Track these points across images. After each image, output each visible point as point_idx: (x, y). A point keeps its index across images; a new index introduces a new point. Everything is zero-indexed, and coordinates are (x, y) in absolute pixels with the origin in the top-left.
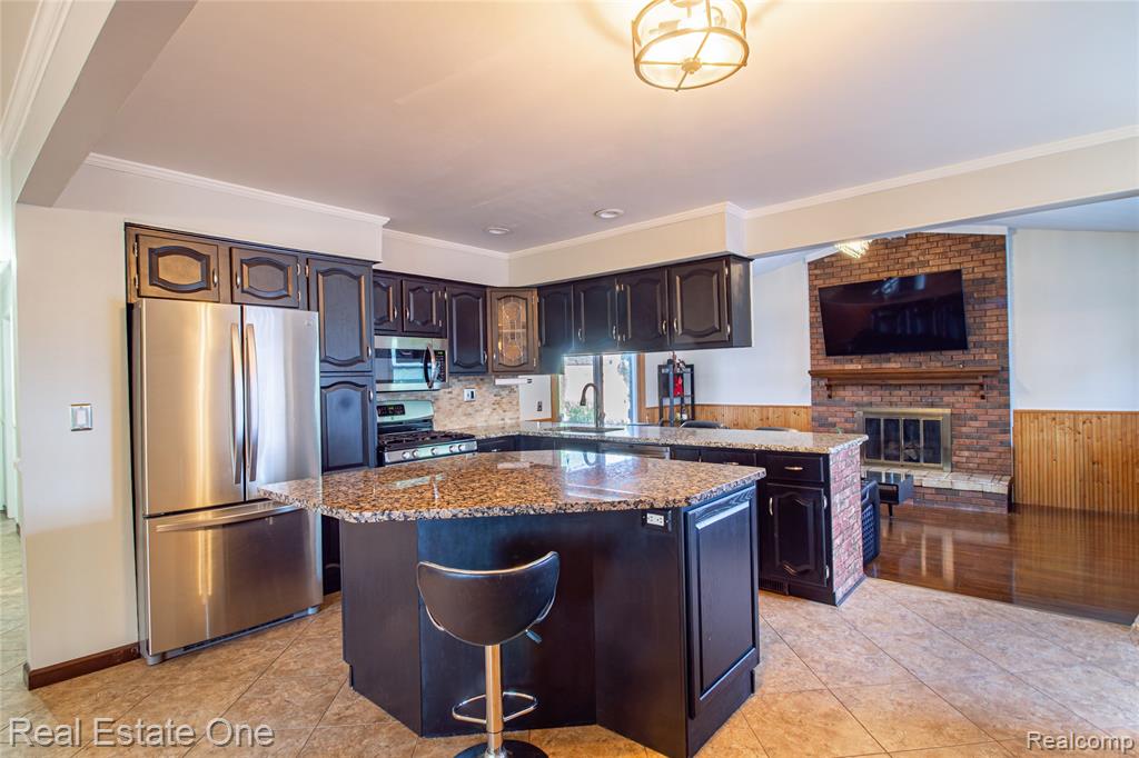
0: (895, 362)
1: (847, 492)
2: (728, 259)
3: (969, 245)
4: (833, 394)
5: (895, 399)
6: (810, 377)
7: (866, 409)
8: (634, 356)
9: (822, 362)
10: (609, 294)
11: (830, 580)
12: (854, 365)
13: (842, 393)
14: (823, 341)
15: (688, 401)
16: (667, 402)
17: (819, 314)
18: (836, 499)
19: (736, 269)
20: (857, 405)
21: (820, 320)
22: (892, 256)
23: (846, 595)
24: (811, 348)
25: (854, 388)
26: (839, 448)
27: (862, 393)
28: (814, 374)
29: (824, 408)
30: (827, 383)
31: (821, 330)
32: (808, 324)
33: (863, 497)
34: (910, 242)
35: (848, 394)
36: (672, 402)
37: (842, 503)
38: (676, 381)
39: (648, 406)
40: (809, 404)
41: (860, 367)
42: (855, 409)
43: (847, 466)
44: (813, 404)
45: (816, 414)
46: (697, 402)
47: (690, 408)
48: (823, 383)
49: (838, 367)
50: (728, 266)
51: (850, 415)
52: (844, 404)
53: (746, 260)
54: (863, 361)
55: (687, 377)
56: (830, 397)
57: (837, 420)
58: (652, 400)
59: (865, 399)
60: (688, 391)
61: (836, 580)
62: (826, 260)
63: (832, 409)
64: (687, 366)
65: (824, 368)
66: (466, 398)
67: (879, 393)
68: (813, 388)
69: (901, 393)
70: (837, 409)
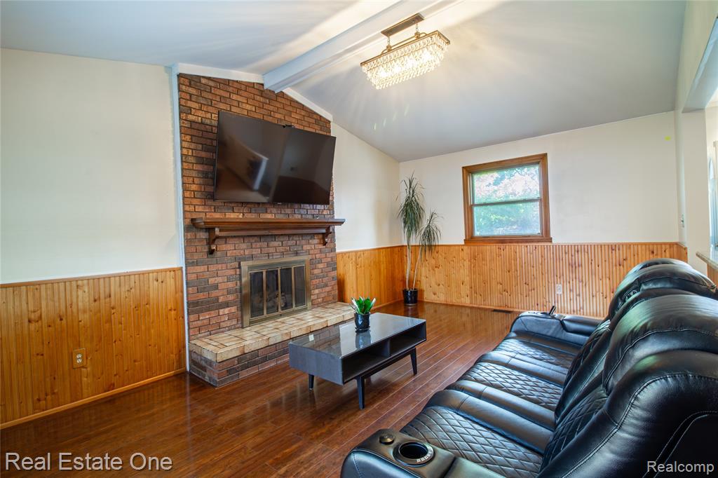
0: (271, 213)
3: (313, 121)
4: (214, 248)
5: (271, 250)
7: (250, 263)
9: (199, 209)
13: (224, 247)
22: (266, 106)
25: (236, 241)
27: (244, 246)
28: (192, 226)
29: (204, 268)
34: (279, 99)
35: (229, 248)
40: (181, 265)
41: (241, 216)
42: (237, 265)
44: (187, 264)
45: (193, 277)
48: (200, 236)
51: (234, 273)
52: (225, 259)
56: (211, 252)
57: (219, 280)
59: (248, 252)
62: (203, 81)
63: (213, 268)
65: (202, 216)
67: (259, 244)
69: (276, 244)
70: (219, 266)
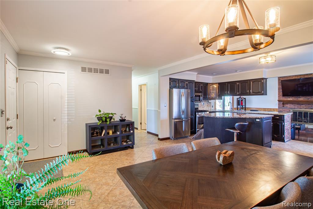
1: (288, 123)
2: (263, 79)
4: (284, 106)
5: (301, 107)
6: (278, 101)
7: (293, 109)
8: (231, 97)
10: (235, 85)
11: (284, 138)
12: (290, 99)
13: (287, 105)
14: (282, 93)
15: (244, 107)
16: (239, 107)
17: (281, 86)
18: (285, 123)
19: (264, 80)
20: (291, 108)
21: (281, 88)
23: (287, 141)
24: (279, 94)
25: (290, 104)
26: (287, 114)
28: (279, 101)
29: (282, 109)
30: (282, 103)
31: (281, 90)
32: (278, 88)
33: (291, 126)
36: (240, 107)
37: (287, 124)
38: (241, 102)
39: (234, 107)
40: (277, 108)
41: (292, 99)
42: (290, 109)
43: (288, 118)
44: (279, 108)
45: (279, 111)
46: (246, 107)
47: (244, 108)
48: (281, 103)
49: (286, 99)
50: (263, 80)
51: (289, 111)
52: (287, 108)
53: (266, 79)
54: (293, 98)
55: (244, 101)
56: (283, 106)
57: (285, 112)
58: (235, 106)
59: (293, 107)
60: (244, 104)
61: (285, 138)
63: (284, 109)
64: (244, 98)
65: (282, 99)
66: (203, 104)
67: (297, 106)
68: (279, 104)
69: (303, 106)
70: (285, 109)
